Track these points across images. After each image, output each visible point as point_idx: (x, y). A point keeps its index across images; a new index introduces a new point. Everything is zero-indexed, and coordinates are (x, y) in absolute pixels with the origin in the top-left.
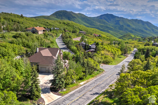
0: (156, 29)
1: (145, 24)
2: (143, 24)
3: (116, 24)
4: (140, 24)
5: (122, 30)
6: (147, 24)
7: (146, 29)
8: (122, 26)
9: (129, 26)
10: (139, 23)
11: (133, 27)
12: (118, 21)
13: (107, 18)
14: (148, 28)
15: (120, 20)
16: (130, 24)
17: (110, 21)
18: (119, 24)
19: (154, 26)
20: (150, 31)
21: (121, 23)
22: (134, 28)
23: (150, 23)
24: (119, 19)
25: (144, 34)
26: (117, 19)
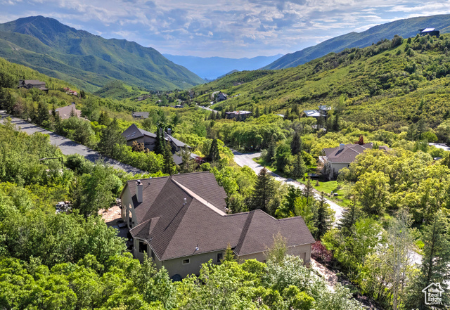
0: (172, 68)
1: (147, 56)
2: (142, 55)
3: (71, 51)
4: (133, 54)
5: (92, 70)
6: (149, 54)
7: (151, 69)
8: (91, 57)
9: (107, 58)
10: (132, 52)
11: (119, 60)
12: (77, 42)
13: (40, 31)
14: (155, 66)
15: (80, 40)
16: (110, 54)
18: (80, 53)
19: (167, 61)
20: (161, 74)
21: (86, 50)
22: (123, 65)
23: (157, 53)
24: (78, 38)
25: (148, 84)
26: (72, 36)
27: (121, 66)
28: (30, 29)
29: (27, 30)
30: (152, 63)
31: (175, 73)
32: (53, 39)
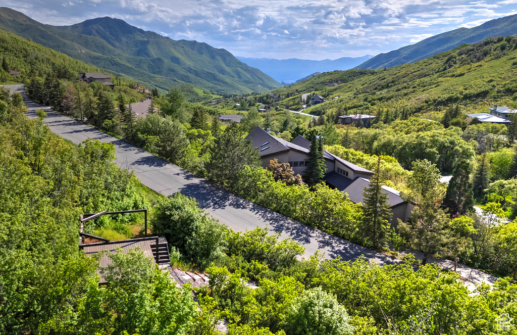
0: (245, 70)
1: (218, 58)
2: (213, 57)
3: (138, 53)
4: (204, 56)
5: (160, 73)
6: (221, 56)
7: (223, 71)
8: (159, 59)
9: (176, 60)
10: (202, 54)
11: (189, 63)
12: (145, 43)
13: (107, 33)
14: (227, 69)
15: (148, 42)
16: (179, 56)
17: (117, 44)
18: (148, 55)
19: (240, 63)
20: (233, 77)
21: (154, 52)
22: (192, 67)
23: (230, 55)
24: (146, 39)
25: (219, 88)
26: (139, 38)
27: (190, 69)
28: (97, 31)
29: (94, 32)
30: (223, 65)
31: (249, 76)
32: (120, 41)
